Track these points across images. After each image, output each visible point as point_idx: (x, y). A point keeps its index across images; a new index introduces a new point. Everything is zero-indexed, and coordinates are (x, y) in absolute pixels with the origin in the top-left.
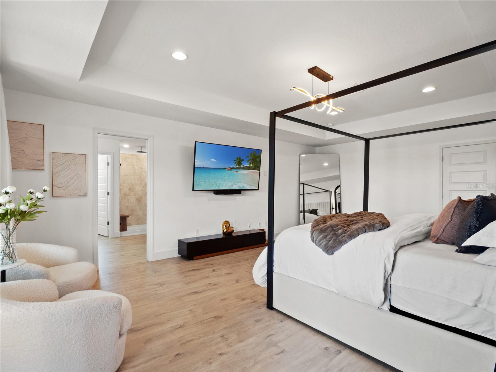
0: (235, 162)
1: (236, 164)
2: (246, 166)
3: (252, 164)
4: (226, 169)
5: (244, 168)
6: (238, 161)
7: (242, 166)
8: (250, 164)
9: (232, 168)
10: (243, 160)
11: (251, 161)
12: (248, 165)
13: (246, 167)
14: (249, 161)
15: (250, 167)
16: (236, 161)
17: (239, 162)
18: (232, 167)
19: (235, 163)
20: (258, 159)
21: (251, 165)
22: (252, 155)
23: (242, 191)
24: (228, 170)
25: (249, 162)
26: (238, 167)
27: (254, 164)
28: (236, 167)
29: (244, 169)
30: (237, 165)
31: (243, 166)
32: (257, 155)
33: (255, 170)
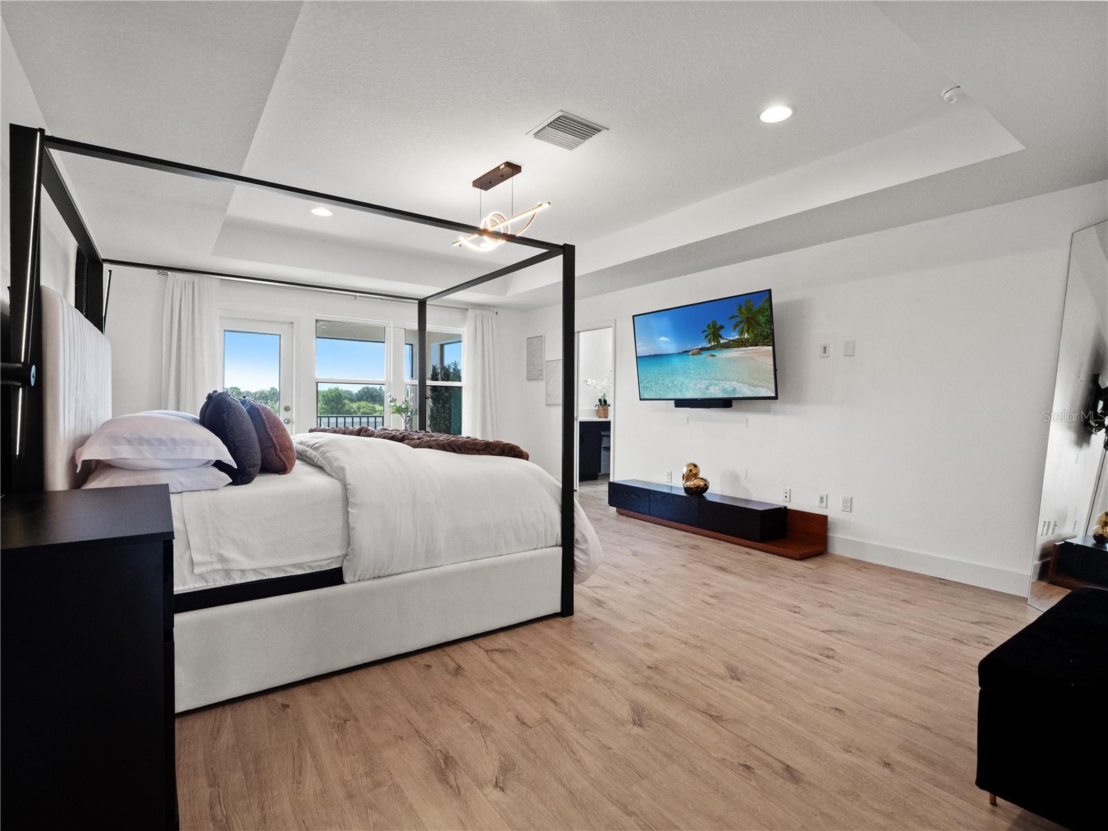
0: (705, 334)
1: (708, 338)
2: (731, 339)
3: (748, 331)
4: (690, 353)
5: (727, 346)
6: (711, 331)
7: (722, 341)
8: (742, 333)
9: (700, 349)
10: (722, 327)
11: (741, 326)
12: (737, 337)
13: (731, 343)
14: (736, 326)
15: (742, 342)
16: (707, 333)
17: (715, 333)
18: (700, 347)
19: (706, 337)
20: (761, 318)
21: (746, 336)
22: (744, 311)
23: (733, 401)
24: (693, 354)
25: (738, 329)
26: (713, 344)
27: (752, 331)
28: (710, 345)
29: (728, 348)
30: (710, 342)
31: (725, 341)
32: (756, 309)
33: (757, 345)
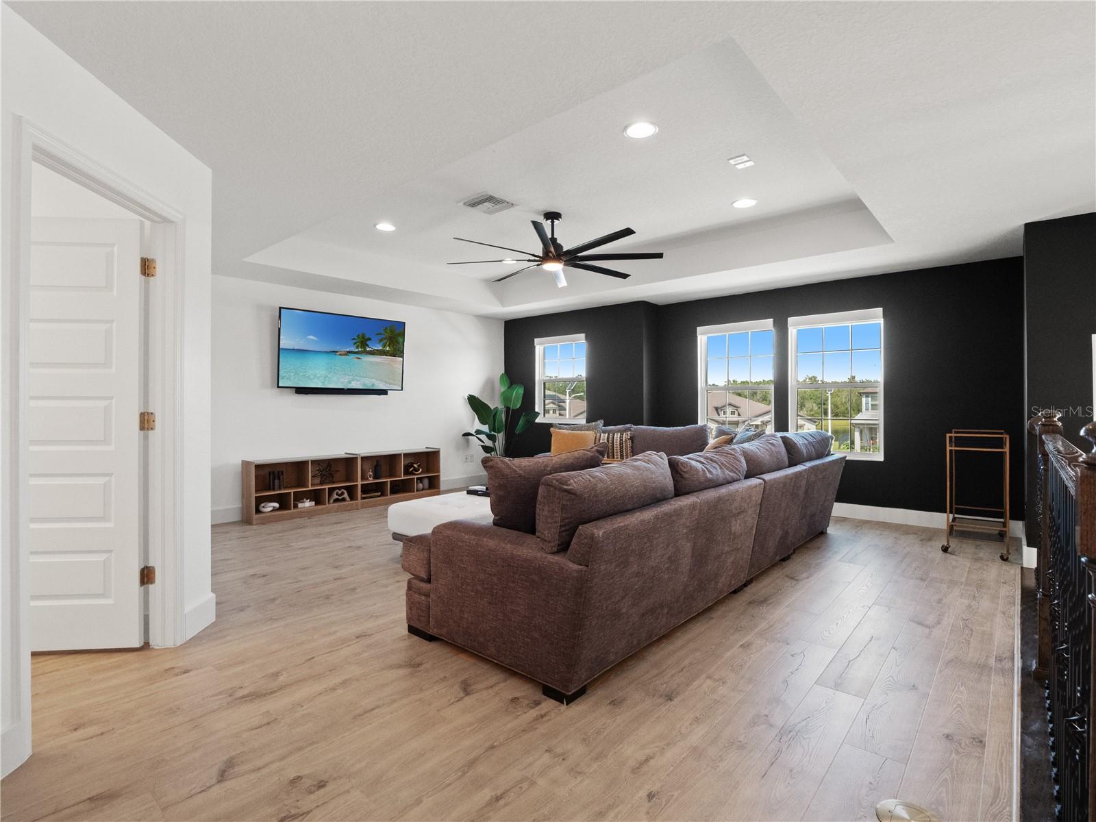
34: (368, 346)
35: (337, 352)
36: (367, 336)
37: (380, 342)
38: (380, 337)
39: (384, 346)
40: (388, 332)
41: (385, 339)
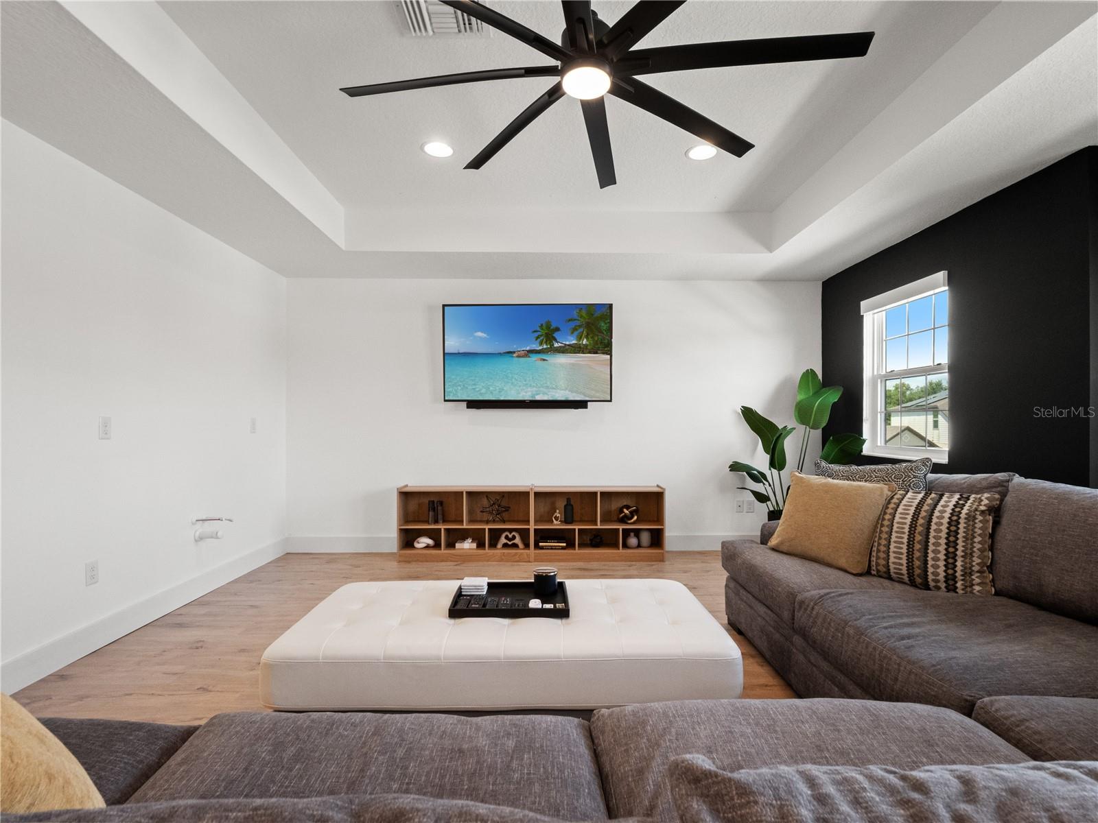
34: (556, 340)
35: (514, 352)
36: (554, 326)
37: (572, 333)
38: (572, 324)
39: (580, 338)
40: (584, 315)
41: (580, 326)
